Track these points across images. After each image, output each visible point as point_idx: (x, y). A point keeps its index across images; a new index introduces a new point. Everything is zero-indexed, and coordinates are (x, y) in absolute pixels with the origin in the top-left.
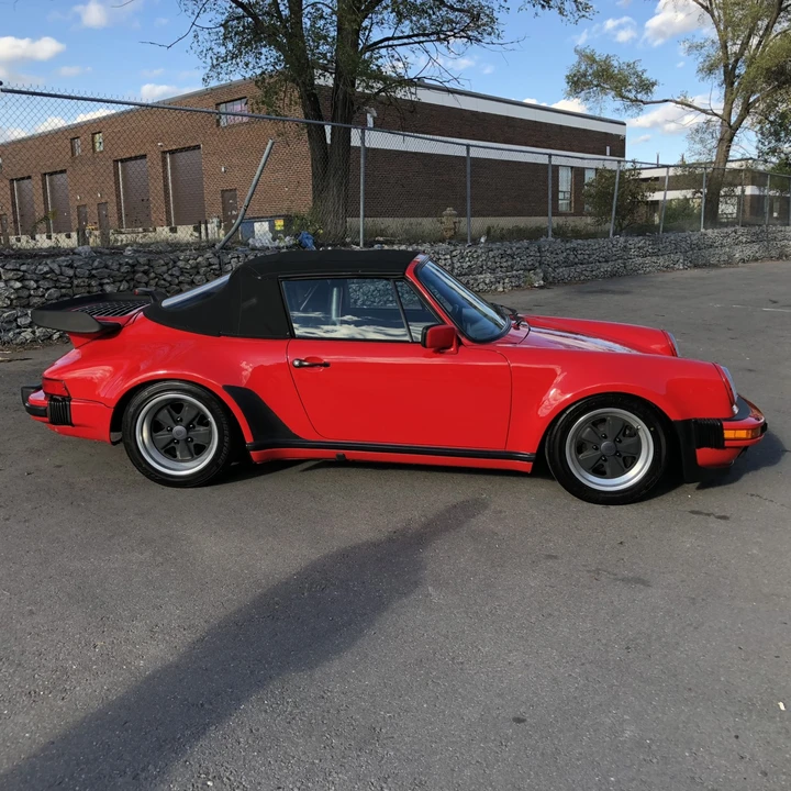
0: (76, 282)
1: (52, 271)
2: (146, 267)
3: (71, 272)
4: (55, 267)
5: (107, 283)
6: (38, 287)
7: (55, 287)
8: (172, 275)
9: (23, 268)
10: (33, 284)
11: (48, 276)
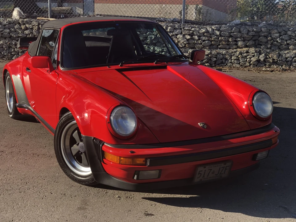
0: (220, 38)
1: (207, 32)
2: (266, 34)
3: (218, 33)
4: (210, 30)
5: (239, 41)
6: (199, 39)
7: (209, 40)
8: (282, 39)
9: (193, 29)
10: (196, 37)
11: (205, 34)
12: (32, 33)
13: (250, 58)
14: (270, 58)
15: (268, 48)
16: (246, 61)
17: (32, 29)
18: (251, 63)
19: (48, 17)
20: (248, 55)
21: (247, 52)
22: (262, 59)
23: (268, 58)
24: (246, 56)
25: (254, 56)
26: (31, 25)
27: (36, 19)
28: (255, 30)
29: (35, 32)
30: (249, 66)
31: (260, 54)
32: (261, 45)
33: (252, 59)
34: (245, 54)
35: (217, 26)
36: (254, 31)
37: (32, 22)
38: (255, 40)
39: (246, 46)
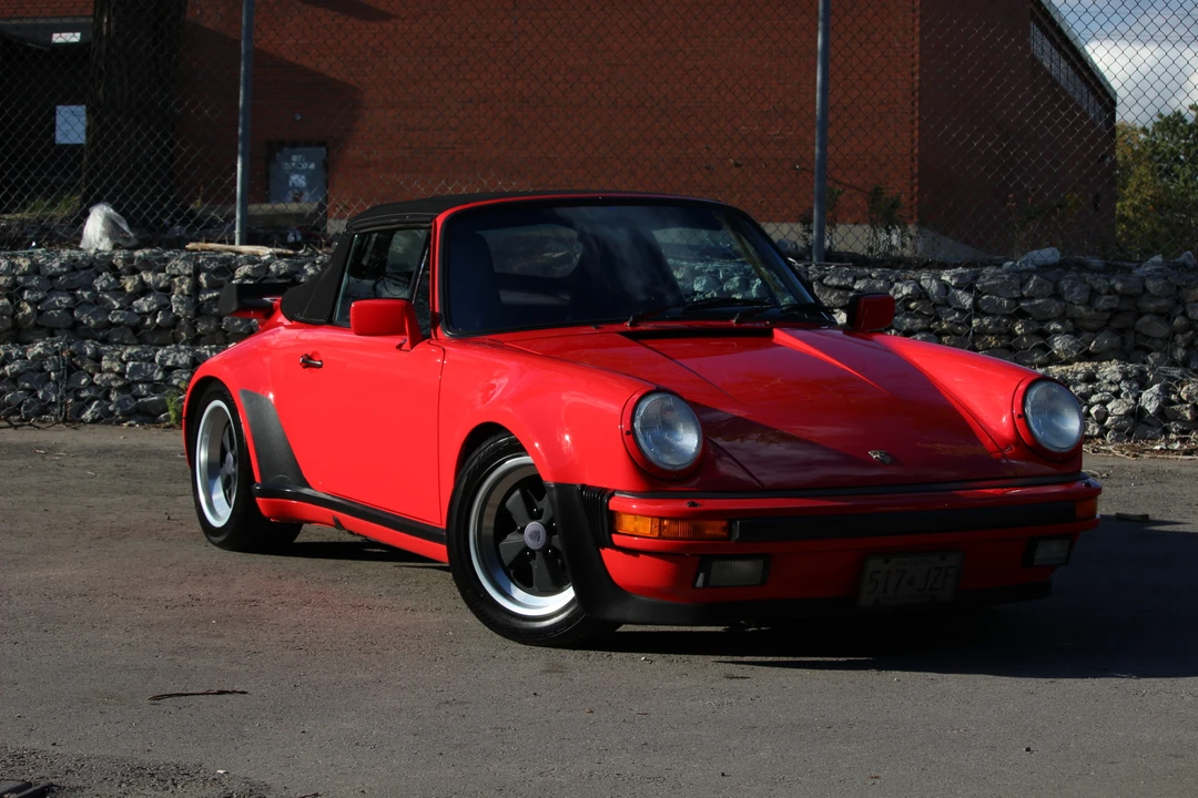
0: (975, 322)
1: (921, 294)
2: (1163, 303)
3: (966, 300)
4: (933, 287)
5: (1056, 332)
7: (929, 330)
9: (859, 285)
11: (913, 305)
12: (166, 308)
13: (1104, 403)
14: (1182, 401)
15: (1174, 364)
16: (1088, 414)
17: (168, 290)
18: (1108, 422)
19: (233, 243)
20: (1094, 392)
21: (1090, 378)
22: (1151, 408)
23: (1173, 403)
24: (1085, 397)
26: (161, 275)
27: (182, 248)
28: (1119, 286)
29: (182, 302)
30: (1101, 436)
31: (1144, 384)
32: (1148, 351)
33: (1109, 407)
34: (1081, 388)
35: (960, 270)
36: (1116, 292)
37: (166, 260)
38: (1120, 331)
39: (1086, 356)
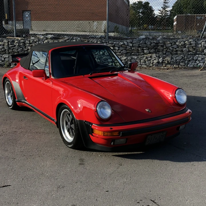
0: (133, 48)
1: (124, 44)
2: (162, 44)
3: (131, 45)
4: (126, 43)
5: (145, 49)
6: (119, 49)
7: (125, 50)
8: (173, 48)
9: (114, 43)
10: (117, 48)
11: (123, 46)
12: (4, 48)
13: (153, 61)
14: (166, 60)
15: (164, 54)
16: (151, 63)
17: (4, 45)
18: (154, 64)
19: (14, 37)
20: (151, 59)
21: (151, 57)
22: (161, 61)
23: (164, 61)
24: (150, 60)
25: (155, 59)
26: (2, 43)
27: (6, 38)
28: (155, 42)
29: (6, 47)
30: (153, 66)
31: (159, 58)
32: (160, 52)
33: (154, 61)
34: (149, 59)
35: (130, 40)
36: (155, 43)
37: (3, 40)
38: (155, 49)
39: (150, 53)
